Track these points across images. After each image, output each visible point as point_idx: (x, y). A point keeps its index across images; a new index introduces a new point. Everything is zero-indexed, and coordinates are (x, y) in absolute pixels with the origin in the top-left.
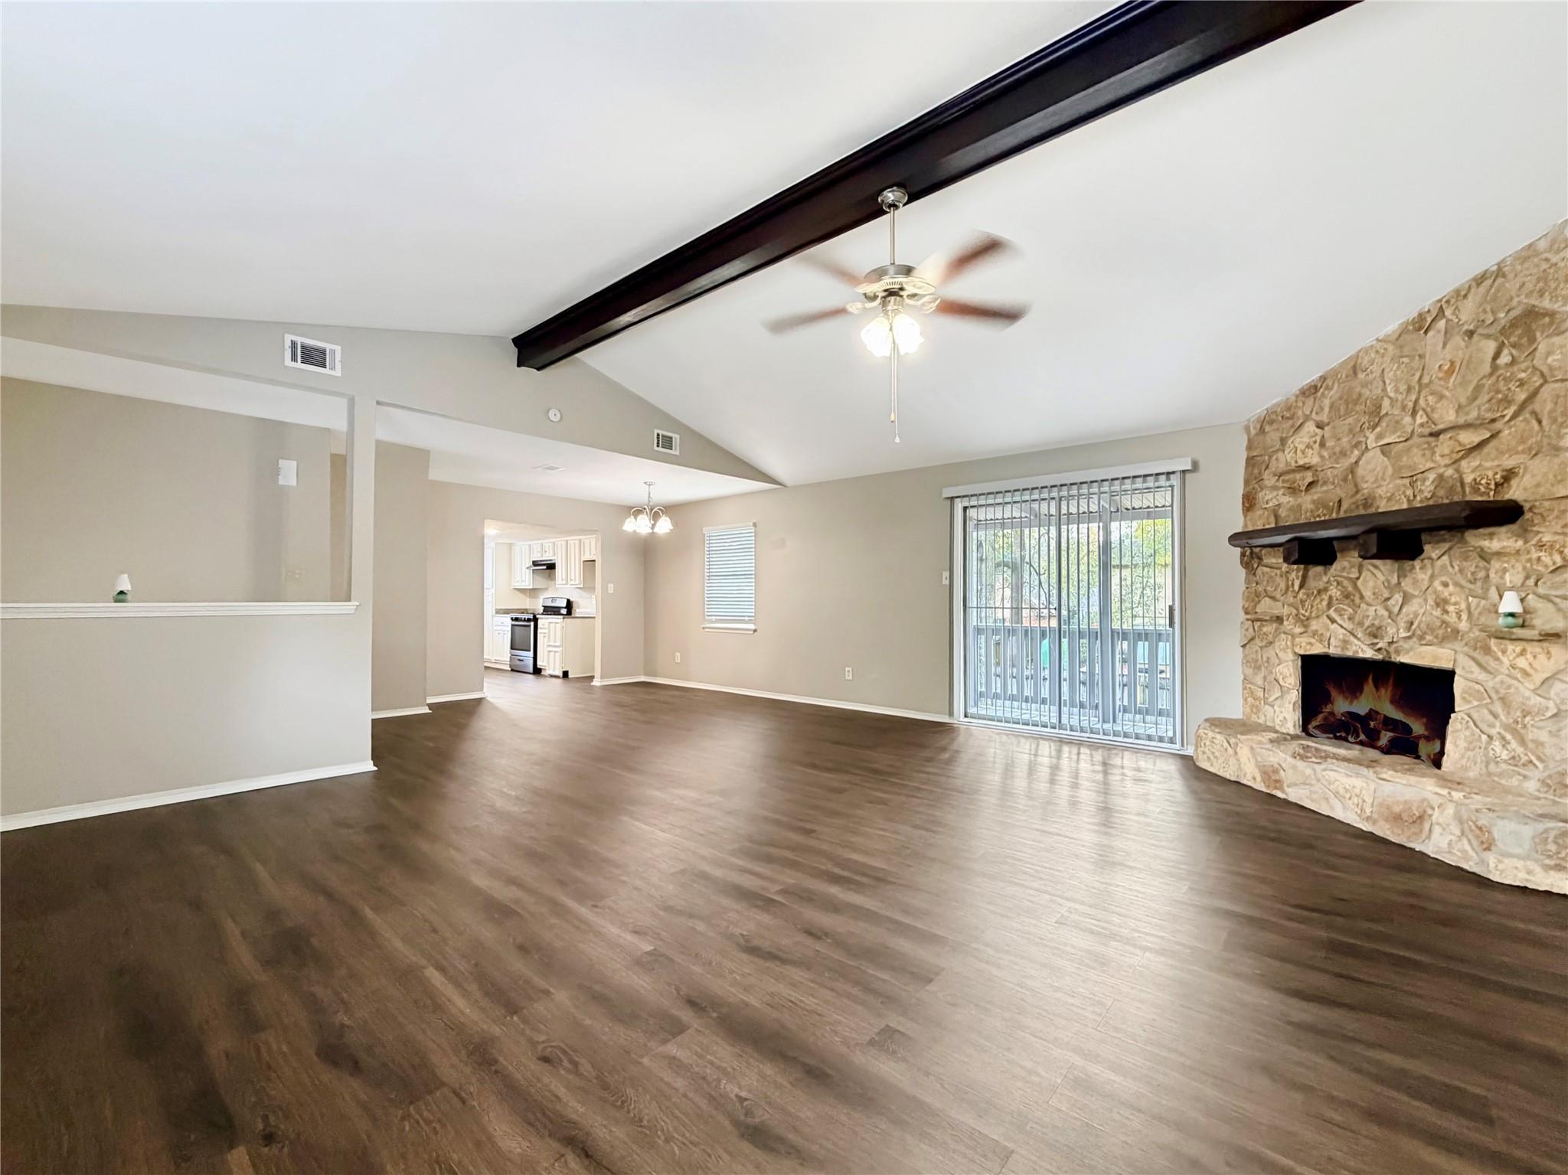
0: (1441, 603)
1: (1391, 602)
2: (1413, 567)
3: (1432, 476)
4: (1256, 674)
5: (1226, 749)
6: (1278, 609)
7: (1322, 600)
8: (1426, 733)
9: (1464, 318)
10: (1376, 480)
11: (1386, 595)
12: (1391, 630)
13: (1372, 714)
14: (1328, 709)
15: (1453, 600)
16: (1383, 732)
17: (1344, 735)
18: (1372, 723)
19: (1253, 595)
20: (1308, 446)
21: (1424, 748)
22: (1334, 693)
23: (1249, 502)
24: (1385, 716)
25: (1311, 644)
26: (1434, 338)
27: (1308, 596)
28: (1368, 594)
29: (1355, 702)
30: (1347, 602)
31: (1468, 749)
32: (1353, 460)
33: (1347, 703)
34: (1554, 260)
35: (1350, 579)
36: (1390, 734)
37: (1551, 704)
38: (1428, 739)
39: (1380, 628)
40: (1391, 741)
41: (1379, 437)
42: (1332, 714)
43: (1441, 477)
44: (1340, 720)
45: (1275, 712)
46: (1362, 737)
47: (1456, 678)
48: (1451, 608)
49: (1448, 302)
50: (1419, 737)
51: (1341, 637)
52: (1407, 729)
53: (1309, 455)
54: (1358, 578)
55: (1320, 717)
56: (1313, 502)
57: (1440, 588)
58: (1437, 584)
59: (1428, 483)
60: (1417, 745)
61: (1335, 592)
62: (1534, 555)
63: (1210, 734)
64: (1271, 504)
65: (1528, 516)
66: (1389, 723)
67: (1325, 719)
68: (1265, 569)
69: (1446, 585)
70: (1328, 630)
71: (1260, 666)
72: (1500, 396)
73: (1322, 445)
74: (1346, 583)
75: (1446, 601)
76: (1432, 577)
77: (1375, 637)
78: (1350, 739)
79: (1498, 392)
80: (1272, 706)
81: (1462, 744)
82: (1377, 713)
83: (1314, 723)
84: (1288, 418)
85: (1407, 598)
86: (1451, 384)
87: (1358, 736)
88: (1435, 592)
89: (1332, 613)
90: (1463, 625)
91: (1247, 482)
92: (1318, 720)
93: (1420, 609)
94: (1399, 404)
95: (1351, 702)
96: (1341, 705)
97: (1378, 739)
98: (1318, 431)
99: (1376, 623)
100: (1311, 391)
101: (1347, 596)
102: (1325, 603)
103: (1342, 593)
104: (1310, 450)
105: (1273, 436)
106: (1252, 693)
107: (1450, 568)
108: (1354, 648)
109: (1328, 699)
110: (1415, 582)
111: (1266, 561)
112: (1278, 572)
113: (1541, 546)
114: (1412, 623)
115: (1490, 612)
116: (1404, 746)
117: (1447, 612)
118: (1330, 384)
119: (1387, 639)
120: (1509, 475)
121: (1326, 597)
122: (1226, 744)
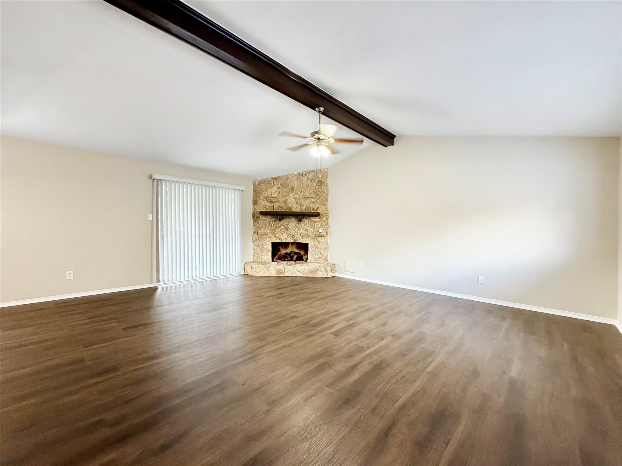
0: (306, 230)
1: (296, 230)
2: (301, 223)
3: (305, 205)
4: (258, 248)
5: (264, 269)
6: (266, 231)
7: (279, 229)
8: (304, 254)
9: (310, 177)
10: (292, 204)
11: (295, 228)
12: (296, 236)
13: (291, 252)
14: (280, 253)
15: (309, 230)
16: (294, 256)
17: (284, 259)
18: (291, 254)
19: (257, 227)
20: (275, 192)
21: (304, 258)
22: (281, 248)
23: (255, 202)
24: (295, 252)
25: (276, 240)
26: (305, 179)
27: (276, 228)
28: (291, 228)
29: (287, 250)
30: (286, 230)
31: (312, 257)
32: (287, 198)
33: (285, 251)
34: (325, 174)
35: (286, 225)
36: (296, 256)
37: (324, 247)
38: (305, 255)
39: (294, 235)
40: (297, 258)
41: (294, 195)
42: (281, 254)
43: (307, 206)
44: (283, 255)
45: (265, 257)
46: (289, 258)
47: (309, 244)
48: (308, 231)
49: (307, 173)
50: (303, 255)
51: (285, 237)
52: (300, 254)
53: (275, 194)
54: (288, 225)
55: (277, 256)
56: (277, 206)
57: (306, 227)
58: (306, 226)
59: (305, 207)
60: (303, 257)
61: (283, 227)
62: (322, 222)
63: (257, 266)
64: (263, 204)
65: (321, 215)
66: (296, 253)
67: (279, 256)
68: (262, 221)
69: (307, 227)
70: (281, 236)
71: (260, 246)
72: (317, 194)
73: (279, 193)
74: (285, 225)
75: (307, 230)
76: (305, 225)
77: (293, 237)
78: (286, 260)
79: (316, 193)
80: (264, 256)
81: (311, 256)
82: (293, 251)
83: (275, 258)
84: (269, 184)
85: (299, 229)
86: (308, 189)
87: (288, 258)
88: (305, 227)
89: (282, 232)
90: (311, 234)
91: (254, 197)
92: (277, 257)
93: (302, 231)
94: (298, 189)
95: (286, 250)
96: (283, 251)
97: (293, 258)
98: (278, 189)
99: (293, 234)
100: (275, 179)
101: (286, 228)
102: (280, 230)
103: (285, 228)
104: (276, 194)
105: (263, 187)
106: (258, 253)
107: (308, 224)
108: (288, 240)
109: (279, 250)
110: (301, 226)
111: (261, 218)
112: (266, 222)
113: (323, 221)
114: (301, 234)
115: (315, 232)
116: (300, 258)
117: (308, 232)
118: (281, 179)
119: (296, 237)
120: (318, 208)
121: (280, 229)
122: (264, 267)
